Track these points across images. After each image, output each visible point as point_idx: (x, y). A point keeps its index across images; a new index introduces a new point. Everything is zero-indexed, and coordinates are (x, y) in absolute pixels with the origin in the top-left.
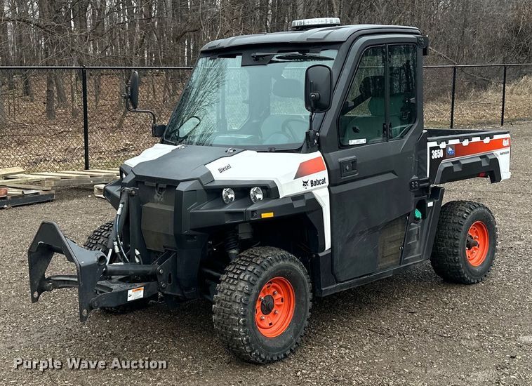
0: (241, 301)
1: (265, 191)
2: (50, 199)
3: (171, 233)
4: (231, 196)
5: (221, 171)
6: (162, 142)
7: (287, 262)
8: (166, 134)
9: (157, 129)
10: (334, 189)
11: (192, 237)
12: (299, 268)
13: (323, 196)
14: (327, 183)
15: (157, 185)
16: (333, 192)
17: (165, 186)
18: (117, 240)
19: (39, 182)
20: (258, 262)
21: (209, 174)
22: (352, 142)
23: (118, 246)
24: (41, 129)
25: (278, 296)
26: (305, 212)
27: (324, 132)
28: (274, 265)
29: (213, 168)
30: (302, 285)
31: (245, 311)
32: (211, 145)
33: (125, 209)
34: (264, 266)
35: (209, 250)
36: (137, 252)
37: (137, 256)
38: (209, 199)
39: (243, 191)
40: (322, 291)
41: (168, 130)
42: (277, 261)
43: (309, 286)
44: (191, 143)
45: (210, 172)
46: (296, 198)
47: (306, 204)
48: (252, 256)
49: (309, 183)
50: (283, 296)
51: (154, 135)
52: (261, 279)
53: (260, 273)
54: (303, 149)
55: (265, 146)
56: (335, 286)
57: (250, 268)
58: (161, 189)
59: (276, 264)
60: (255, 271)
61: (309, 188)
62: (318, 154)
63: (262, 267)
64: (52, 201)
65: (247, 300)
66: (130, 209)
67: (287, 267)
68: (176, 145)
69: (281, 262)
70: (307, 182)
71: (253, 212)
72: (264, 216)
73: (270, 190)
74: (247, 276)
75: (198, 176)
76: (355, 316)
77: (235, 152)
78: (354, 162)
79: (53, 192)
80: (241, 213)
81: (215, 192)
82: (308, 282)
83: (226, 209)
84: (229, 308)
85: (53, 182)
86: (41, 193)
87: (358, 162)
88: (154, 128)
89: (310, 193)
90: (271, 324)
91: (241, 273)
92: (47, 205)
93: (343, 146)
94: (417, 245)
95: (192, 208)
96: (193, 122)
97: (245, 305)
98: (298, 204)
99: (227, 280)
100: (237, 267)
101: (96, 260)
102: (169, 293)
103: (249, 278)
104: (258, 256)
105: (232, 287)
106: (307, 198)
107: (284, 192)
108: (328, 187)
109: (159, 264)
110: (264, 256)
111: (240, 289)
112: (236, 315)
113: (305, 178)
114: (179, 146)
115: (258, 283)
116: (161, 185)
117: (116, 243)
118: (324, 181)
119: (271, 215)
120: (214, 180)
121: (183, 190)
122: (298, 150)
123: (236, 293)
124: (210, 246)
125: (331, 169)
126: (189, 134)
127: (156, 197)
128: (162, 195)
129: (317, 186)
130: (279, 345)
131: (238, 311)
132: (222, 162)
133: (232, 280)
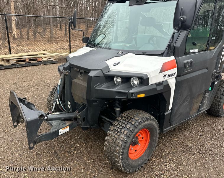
0: (121, 146)
1: (140, 80)
2: (57, 62)
3: (85, 97)
4: (119, 80)
5: (114, 65)
6: (87, 46)
7: (149, 122)
8: (89, 42)
9: (85, 39)
10: (179, 78)
11: (96, 101)
12: (155, 123)
13: (172, 82)
14: (176, 76)
15: (79, 70)
16: (178, 80)
17: (83, 71)
18: (58, 98)
19: (53, 57)
20: (133, 123)
21: (108, 67)
22: (192, 51)
23: (59, 101)
24: (63, 39)
25: (141, 136)
26: (162, 93)
27: (178, 44)
28: (142, 125)
29: (110, 63)
30: (155, 132)
31: (123, 152)
32: (110, 49)
33: (62, 82)
34: (136, 126)
35: (105, 106)
36: (69, 103)
37: (69, 105)
38: (107, 82)
39: (126, 79)
40: (163, 131)
41: (90, 40)
42: (144, 122)
43: (158, 131)
44: (100, 47)
45: (108, 66)
46: (158, 84)
47: (164, 88)
48: (129, 118)
49: (167, 76)
50: (143, 136)
51: (84, 42)
52: (134, 133)
53: (134, 130)
54: (164, 54)
55: (140, 51)
56: (169, 128)
57: (128, 126)
58: (81, 73)
59: (143, 124)
60: (131, 128)
61: (166, 78)
62: (172, 58)
63: (135, 126)
64: (57, 63)
65: (125, 146)
66: (66, 82)
67: (149, 124)
68: (92, 48)
69: (146, 122)
70: (165, 75)
71: (132, 93)
72: (139, 96)
73: (143, 80)
74: (126, 132)
75: (101, 68)
76: (173, 136)
77: (123, 54)
78: (191, 63)
79: (58, 60)
80: (125, 93)
81: (110, 78)
82: (158, 130)
83: (116, 89)
84: (114, 148)
85: (57, 57)
86: (53, 60)
87: (193, 63)
88: (83, 39)
89: (166, 81)
90: (136, 151)
91: (122, 129)
92: (55, 64)
93: (186, 53)
94: (206, 103)
95: (96, 86)
96: (102, 37)
97: (123, 149)
98: (159, 88)
99: (114, 131)
100: (120, 124)
101: (38, 117)
102: (83, 126)
103: (127, 133)
104: (133, 118)
105: (116, 136)
106: (164, 84)
107: (152, 81)
108: (176, 78)
109: (79, 112)
110: (137, 118)
111: (122, 139)
112: (118, 153)
113: (165, 73)
114: (94, 48)
115: (132, 136)
116: (81, 71)
117: (57, 100)
118: (175, 74)
119: (143, 95)
120: (110, 71)
121: (92, 76)
122: (161, 55)
123: (119, 141)
124: (106, 105)
125: (179, 67)
126: (100, 42)
127: (79, 76)
128: (82, 76)
129: (171, 77)
130: (139, 163)
131: (119, 151)
132: (116, 60)
133: (116, 132)
